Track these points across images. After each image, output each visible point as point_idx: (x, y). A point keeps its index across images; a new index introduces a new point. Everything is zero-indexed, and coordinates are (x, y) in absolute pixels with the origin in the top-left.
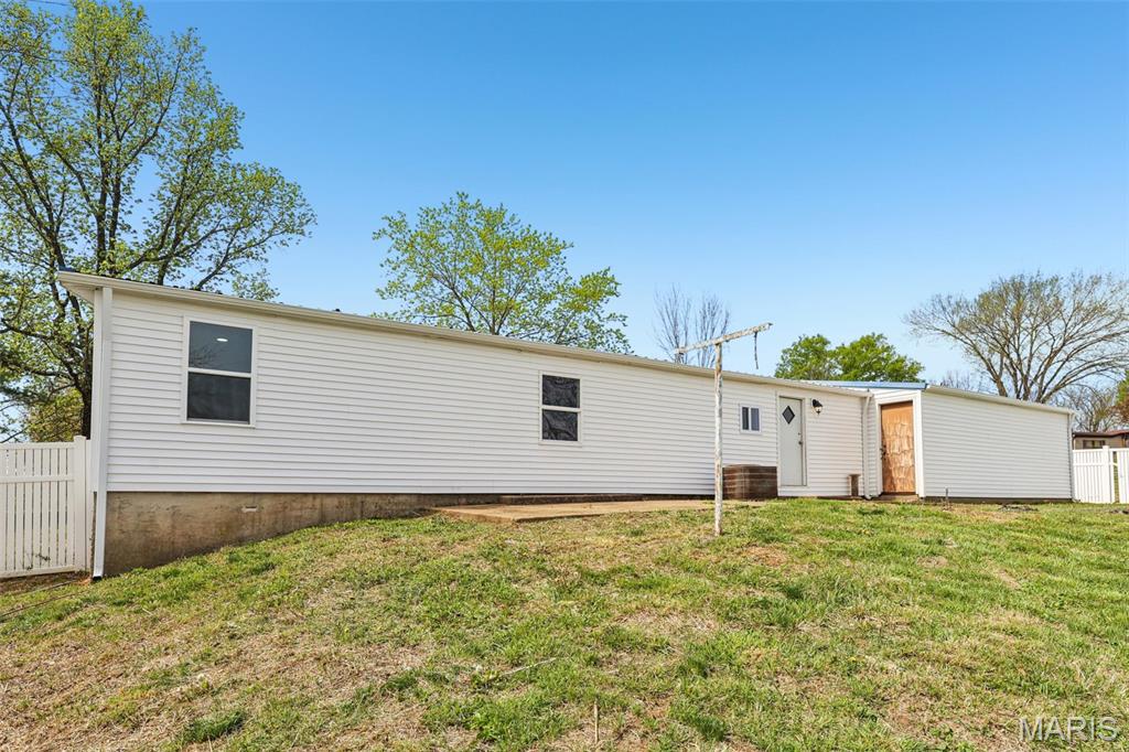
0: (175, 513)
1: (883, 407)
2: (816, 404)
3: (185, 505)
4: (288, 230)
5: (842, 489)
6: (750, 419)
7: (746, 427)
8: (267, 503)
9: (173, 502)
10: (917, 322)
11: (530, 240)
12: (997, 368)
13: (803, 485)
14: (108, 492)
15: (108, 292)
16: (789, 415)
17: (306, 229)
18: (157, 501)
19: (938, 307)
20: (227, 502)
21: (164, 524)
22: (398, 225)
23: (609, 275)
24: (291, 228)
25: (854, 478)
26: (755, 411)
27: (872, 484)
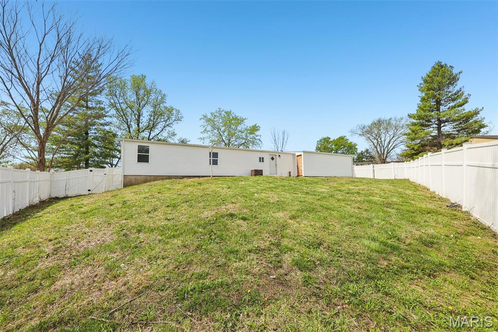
0: (135, 179)
1: (297, 156)
2: (279, 156)
3: (137, 177)
4: (178, 120)
5: (286, 175)
6: (261, 160)
7: (260, 161)
8: (152, 177)
9: (135, 177)
10: (353, 132)
11: (236, 119)
12: (376, 145)
13: (276, 174)
14: (124, 175)
15: (123, 141)
16: (273, 159)
17: (182, 119)
18: (132, 177)
19: (358, 128)
20: (145, 177)
21: (134, 181)
22: (205, 117)
23: (257, 125)
24: (179, 119)
25: (290, 172)
26: (263, 158)
27: (294, 174)
